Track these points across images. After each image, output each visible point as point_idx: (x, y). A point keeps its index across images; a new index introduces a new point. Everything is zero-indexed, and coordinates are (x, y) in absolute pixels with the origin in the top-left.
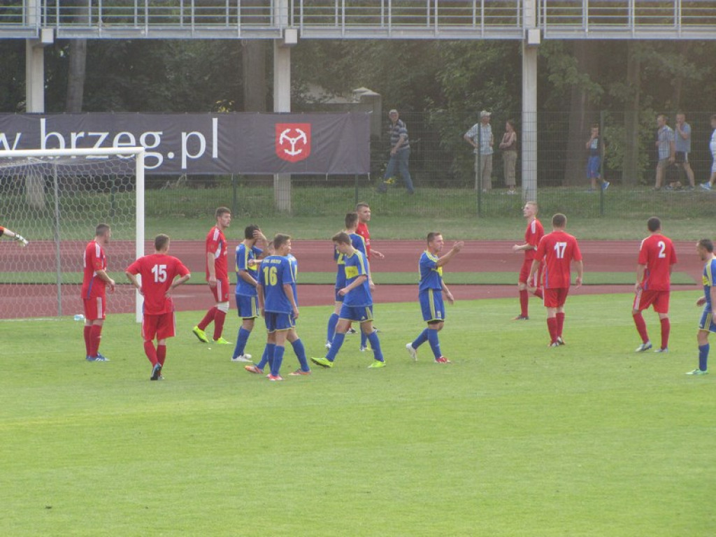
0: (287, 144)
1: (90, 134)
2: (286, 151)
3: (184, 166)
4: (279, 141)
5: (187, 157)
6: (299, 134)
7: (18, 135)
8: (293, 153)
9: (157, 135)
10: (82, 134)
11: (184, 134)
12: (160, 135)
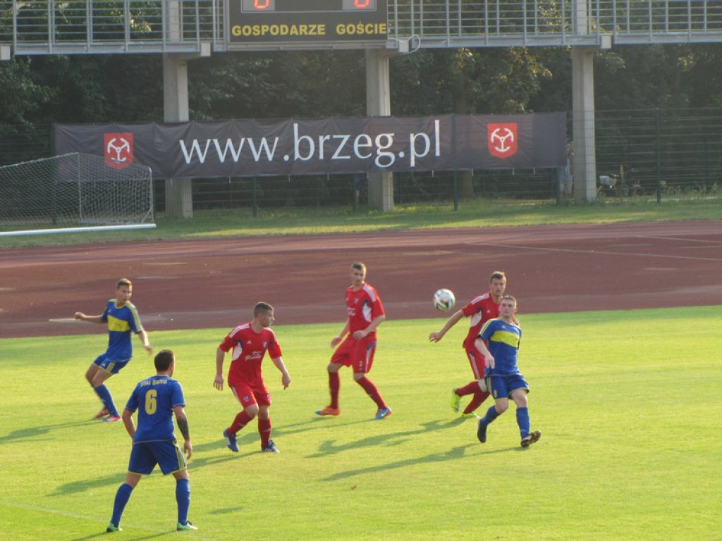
0: (497, 142)
1: (335, 137)
2: (497, 148)
3: (413, 164)
4: (490, 140)
5: (415, 156)
6: (507, 133)
7: (277, 139)
8: (503, 150)
9: (390, 136)
10: (328, 137)
11: (412, 135)
12: (392, 137)
